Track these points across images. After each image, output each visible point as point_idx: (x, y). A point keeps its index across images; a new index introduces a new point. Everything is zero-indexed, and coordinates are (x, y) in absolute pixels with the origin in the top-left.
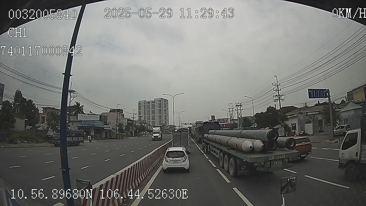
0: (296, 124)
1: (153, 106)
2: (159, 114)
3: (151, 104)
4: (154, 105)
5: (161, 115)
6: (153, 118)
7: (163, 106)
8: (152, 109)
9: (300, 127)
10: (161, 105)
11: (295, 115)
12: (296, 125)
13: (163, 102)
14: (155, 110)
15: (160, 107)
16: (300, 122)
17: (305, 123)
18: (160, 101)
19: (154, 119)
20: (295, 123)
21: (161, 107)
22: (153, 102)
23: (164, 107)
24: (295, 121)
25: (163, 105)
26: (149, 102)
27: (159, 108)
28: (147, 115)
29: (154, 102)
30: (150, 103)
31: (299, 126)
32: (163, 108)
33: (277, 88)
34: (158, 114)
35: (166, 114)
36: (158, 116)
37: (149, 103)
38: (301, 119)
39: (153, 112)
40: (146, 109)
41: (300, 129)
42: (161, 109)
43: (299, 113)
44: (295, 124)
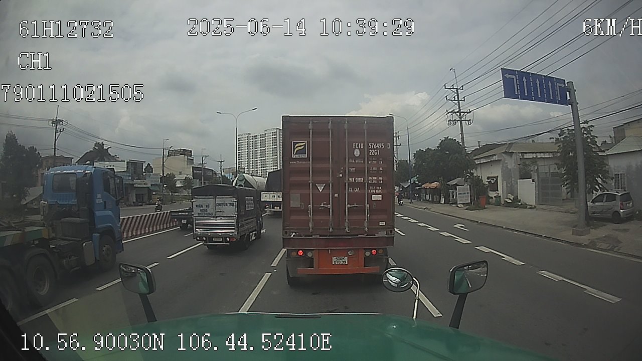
0: (499, 178)
1: (263, 143)
2: (274, 157)
3: (259, 139)
4: (264, 141)
5: (276, 159)
6: (262, 163)
7: (280, 142)
8: (261, 147)
9: (507, 186)
10: (276, 140)
11: (494, 157)
12: (497, 179)
13: (279, 135)
14: (267, 150)
15: (276, 144)
16: (507, 174)
17: (519, 177)
18: (275, 133)
19: (264, 166)
20: (496, 175)
22: (262, 136)
24: (496, 172)
25: (280, 140)
27: (274, 147)
28: (252, 160)
29: (264, 136)
30: (258, 137)
31: (505, 183)
33: (456, 94)
34: (272, 157)
36: (272, 160)
37: (256, 137)
38: (509, 167)
39: (263, 153)
40: (251, 148)
41: (507, 189)
42: (277, 148)
43: (505, 153)
44: (495, 178)
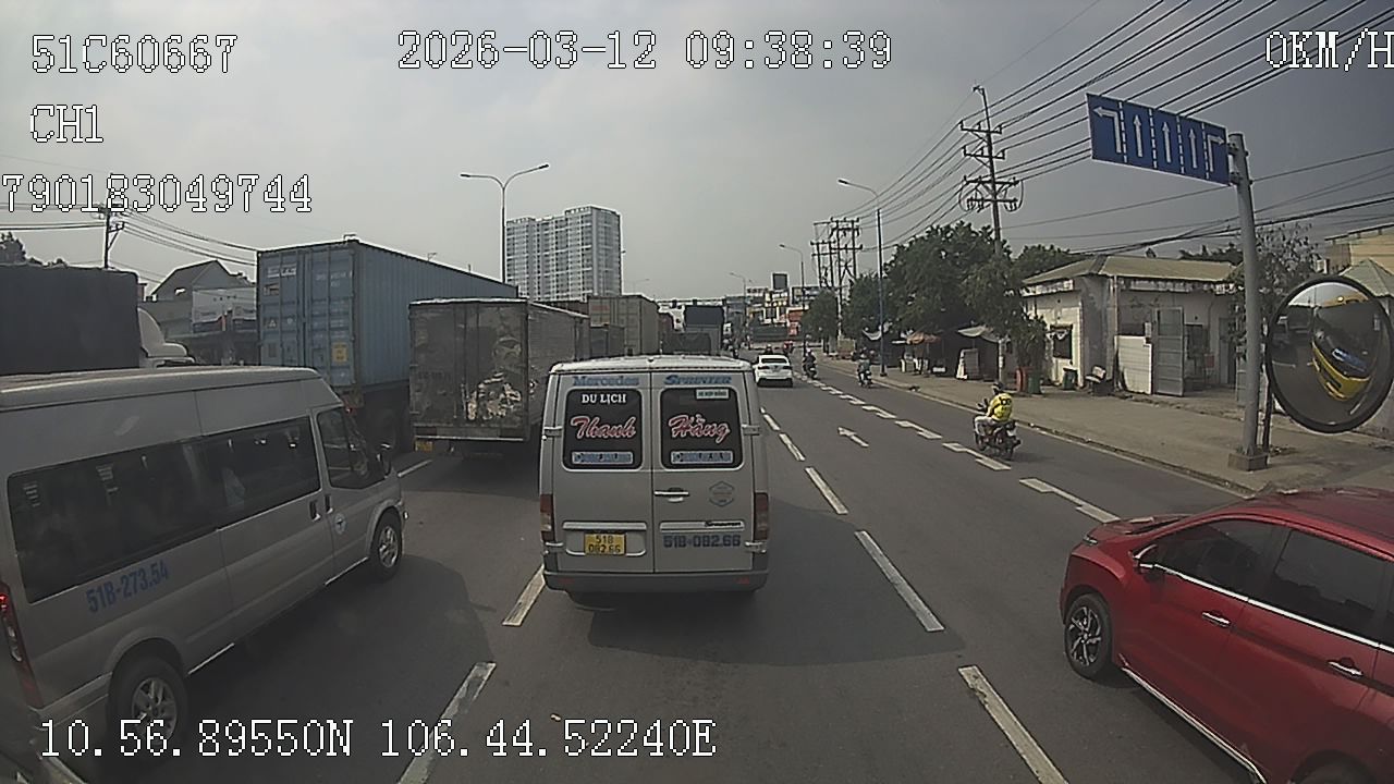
1: (561, 240)
2: (586, 269)
3: (552, 231)
4: (564, 234)
5: (589, 274)
6: (560, 283)
7: (598, 238)
8: (557, 249)
9: (1092, 349)
10: (590, 232)
11: (1065, 284)
12: (1071, 332)
13: (598, 221)
14: (570, 254)
16: (1094, 323)
17: (1117, 330)
18: (588, 218)
19: (564, 289)
20: (1070, 323)
21: (591, 243)
22: (558, 224)
23: (603, 241)
24: (1070, 315)
25: (598, 232)
26: (547, 224)
27: (585, 247)
28: (537, 275)
29: (564, 223)
30: (550, 226)
31: (1087, 339)
32: (601, 246)
33: (985, 144)
34: (581, 270)
35: (611, 267)
36: (581, 275)
37: (545, 227)
39: (562, 262)
40: (536, 249)
41: (1091, 355)
42: (591, 249)
43: (1090, 276)
44: (1065, 327)
